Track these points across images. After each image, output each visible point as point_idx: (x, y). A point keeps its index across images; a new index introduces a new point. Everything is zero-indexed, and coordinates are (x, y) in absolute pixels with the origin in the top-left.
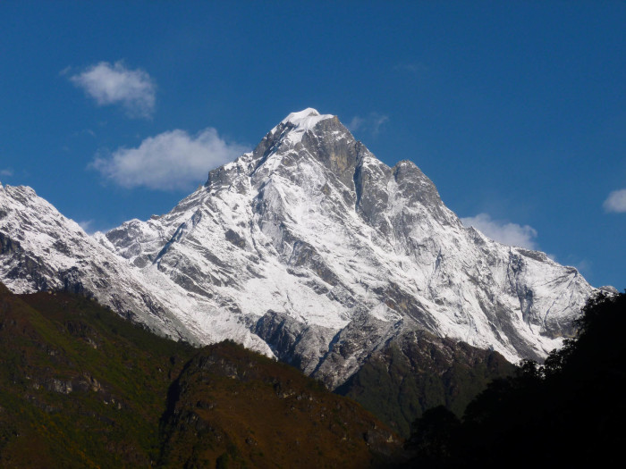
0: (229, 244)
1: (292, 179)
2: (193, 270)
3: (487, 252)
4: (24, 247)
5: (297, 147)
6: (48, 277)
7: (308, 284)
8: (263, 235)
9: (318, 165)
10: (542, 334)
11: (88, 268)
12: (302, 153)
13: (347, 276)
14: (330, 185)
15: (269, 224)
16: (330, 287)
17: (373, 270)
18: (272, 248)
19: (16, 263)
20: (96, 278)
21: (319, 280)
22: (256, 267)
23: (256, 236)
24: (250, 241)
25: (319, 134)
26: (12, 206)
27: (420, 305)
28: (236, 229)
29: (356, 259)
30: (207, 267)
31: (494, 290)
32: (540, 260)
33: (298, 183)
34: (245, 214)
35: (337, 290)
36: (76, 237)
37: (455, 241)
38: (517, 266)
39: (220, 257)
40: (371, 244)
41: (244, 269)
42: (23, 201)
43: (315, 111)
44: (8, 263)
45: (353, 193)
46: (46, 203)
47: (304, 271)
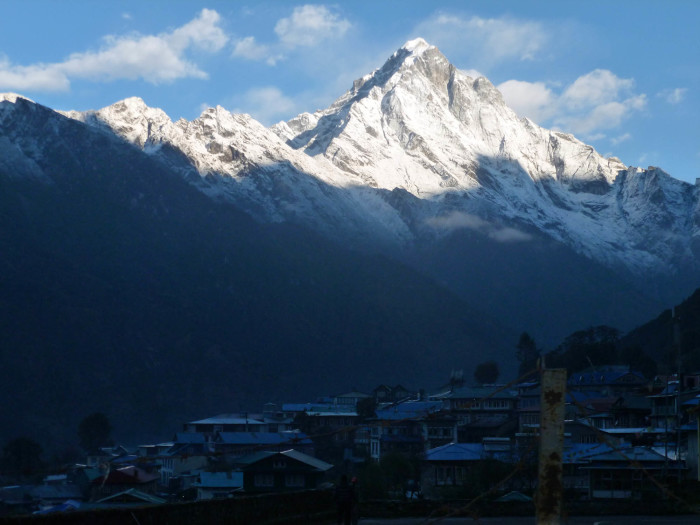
0: (368, 135)
1: (408, 89)
2: (347, 159)
3: (535, 135)
4: (247, 156)
5: (411, 68)
6: (262, 176)
7: (419, 162)
8: (390, 129)
9: (426, 80)
10: (570, 190)
11: (286, 169)
12: (414, 72)
13: (444, 155)
14: (433, 94)
15: (394, 122)
16: (433, 164)
17: (461, 152)
18: (396, 137)
19: (242, 166)
20: (291, 175)
21: (426, 159)
22: (386, 152)
23: (385, 129)
24: (381, 133)
25: (425, 59)
26: (238, 129)
27: (490, 175)
28: (372, 125)
29: (449, 144)
30: (355, 154)
31: (539, 162)
32: (569, 140)
33: (412, 92)
34: (378, 114)
35: (437, 167)
36: (277, 146)
37: (514, 130)
38: (555, 144)
39: (363, 146)
40: (460, 134)
41: (379, 153)
42: (244, 124)
43: (423, 40)
44: (238, 166)
45: (447, 99)
46: (257, 123)
47: (416, 153)
